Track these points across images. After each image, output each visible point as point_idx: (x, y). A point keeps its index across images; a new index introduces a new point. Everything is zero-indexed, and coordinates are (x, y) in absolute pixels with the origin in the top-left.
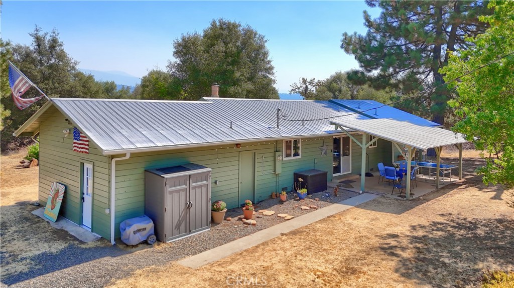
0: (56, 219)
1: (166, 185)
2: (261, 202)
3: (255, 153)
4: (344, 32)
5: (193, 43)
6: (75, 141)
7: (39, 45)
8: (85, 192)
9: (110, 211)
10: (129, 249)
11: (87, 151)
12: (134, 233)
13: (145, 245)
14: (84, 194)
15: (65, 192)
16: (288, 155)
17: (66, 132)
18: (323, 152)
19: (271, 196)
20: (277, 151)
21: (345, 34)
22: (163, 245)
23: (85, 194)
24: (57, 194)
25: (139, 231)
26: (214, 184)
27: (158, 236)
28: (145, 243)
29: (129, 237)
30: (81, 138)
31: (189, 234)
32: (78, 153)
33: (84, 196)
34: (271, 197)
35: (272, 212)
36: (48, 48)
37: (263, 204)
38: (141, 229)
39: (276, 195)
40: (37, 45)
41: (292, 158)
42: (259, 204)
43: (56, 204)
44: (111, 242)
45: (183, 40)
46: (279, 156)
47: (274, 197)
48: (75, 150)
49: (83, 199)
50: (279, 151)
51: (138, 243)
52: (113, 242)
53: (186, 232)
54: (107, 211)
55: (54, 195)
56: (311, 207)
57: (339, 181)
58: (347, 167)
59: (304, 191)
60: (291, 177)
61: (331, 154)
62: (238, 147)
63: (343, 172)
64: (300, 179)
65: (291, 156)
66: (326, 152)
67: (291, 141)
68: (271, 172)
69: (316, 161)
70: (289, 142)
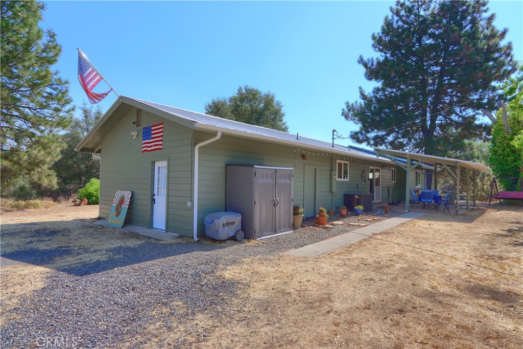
0: (122, 225)
1: (255, 175)
3: (315, 169)
4: (346, 101)
5: (222, 105)
6: (144, 142)
7: (86, 117)
8: (156, 192)
9: (193, 204)
10: (217, 244)
11: (161, 147)
12: (223, 226)
13: (233, 242)
14: (154, 195)
15: (132, 198)
16: (340, 177)
17: (134, 133)
18: (364, 179)
19: (328, 212)
20: (332, 170)
21: (347, 103)
22: (252, 243)
23: (156, 195)
24: (122, 201)
25: (228, 224)
27: (246, 232)
28: (234, 239)
29: (218, 231)
30: (152, 136)
31: (275, 234)
32: (149, 152)
33: (155, 197)
35: (342, 223)
36: (93, 119)
38: (229, 223)
40: (85, 117)
41: (343, 180)
43: (121, 210)
44: (193, 239)
45: (213, 103)
46: (335, 175)
48: (145, 151)
49: (154, 200)
50: (334, 171)
51: (226, 238)
52: (196, 239)
53: (273, 231)
54: (189, 204)
55: (119, 203)
57: (376, 206)
58: (378, 196)
59: (361, 207)
60: (342, 197)
61: (368, 183)
62: (303, 159)
63: (376, 200)
64: (356, 197)
65: (341, 178)
66: (365, 179)
67: (342, 164)
68: (328, 189)
69: (359, 187)
70: (340, 164)
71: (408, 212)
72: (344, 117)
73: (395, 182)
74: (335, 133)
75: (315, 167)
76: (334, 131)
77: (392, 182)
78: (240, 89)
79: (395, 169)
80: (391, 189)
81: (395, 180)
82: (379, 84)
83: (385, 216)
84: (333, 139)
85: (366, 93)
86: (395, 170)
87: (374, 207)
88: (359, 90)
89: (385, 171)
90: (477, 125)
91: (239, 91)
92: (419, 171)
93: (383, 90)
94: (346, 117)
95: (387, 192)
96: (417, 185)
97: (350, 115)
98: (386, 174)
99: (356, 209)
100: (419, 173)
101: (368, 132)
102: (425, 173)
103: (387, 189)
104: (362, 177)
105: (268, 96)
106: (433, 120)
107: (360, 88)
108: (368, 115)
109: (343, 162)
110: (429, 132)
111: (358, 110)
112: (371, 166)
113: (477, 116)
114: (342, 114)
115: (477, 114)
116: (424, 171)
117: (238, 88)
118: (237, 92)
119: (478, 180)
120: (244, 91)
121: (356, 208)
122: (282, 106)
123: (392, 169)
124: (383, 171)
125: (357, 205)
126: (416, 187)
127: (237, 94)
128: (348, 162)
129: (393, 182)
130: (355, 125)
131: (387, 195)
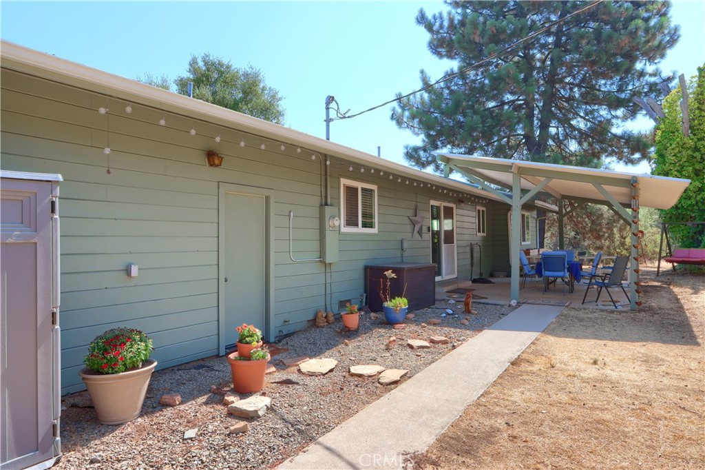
2: (288, 335)
3: (267, 198)
16: (352, 222)
18: (417, 228)
19: (315, 319)
20: (326, 204)
26: (123, 275)
34: (314, 323)
37: (295, 341)
39: (326, 317)
41: (360, 229)
42: (284, 341)
46: (333, 217)
47: (321, 322)
50: (331, 205)
56: (432, 341)
57: (446, 289)
58: (451, 267)
59: (401, 303)
60: (359, 275)
61: (428, 236)
62: (212, 164)
63: (446, 275)
64: (389, 274)
65: (357, 225)
66: (421, 229)
67: (357, 189)
68: (315, 256)
69: (405, 246)
70: (351, 192)
71: (519, 305)
72: (394, 122)
73: (485, 234)
74: (333, 105)
75: (267, 192)
76: (330, 99)
77: (478, 234)
78: (193, 63)
79: (484, 209)
80: (476, 249)
81: (483, 232)
82: (454, 65)
83: (464, 327)
84: (328, 120)
85: (432, 82)
86: (483, 211)
87: (440, 292)
88: (420, 75)
89: (465, 212)
90: (615, 136)
91: (190, 65)
92: (527, 214)
93: (462, 74)
94: (399, 122)
95: (468, 256)
96: (524, 241)
97: (405, 120)
98: (465, 219)
99: (387, 308)
100: (528, 218)
101: (436, 147)
102: (536, 216)
103: (468, 250)
104: (413, 224)
105: (246, 75)
106: (544, 127)
107: (422, 72)
108: (436, 117)
109: (360, 185)
110: (539, 145)
111: (417, 108)
112: (435, 199)
113: (614, 121)
114: (392, 118)
115: (614, 117)
116: (535, 212)
117: (189, 59)
118: (188, 67)
119: (615, 230)
120: (201, 64)
121: (388, 304)
122: (280, 99)
123: (478, 208)
124: (460, 212)
125: (393, 297)
126: (523, 243)
127: (190, 71)
128: (374, 187)
129: (481, 234)
130: (415, 137)
131: (468, 262)
